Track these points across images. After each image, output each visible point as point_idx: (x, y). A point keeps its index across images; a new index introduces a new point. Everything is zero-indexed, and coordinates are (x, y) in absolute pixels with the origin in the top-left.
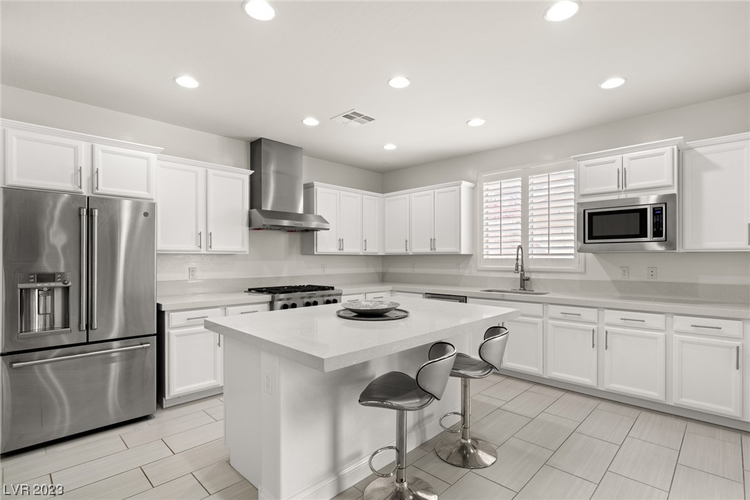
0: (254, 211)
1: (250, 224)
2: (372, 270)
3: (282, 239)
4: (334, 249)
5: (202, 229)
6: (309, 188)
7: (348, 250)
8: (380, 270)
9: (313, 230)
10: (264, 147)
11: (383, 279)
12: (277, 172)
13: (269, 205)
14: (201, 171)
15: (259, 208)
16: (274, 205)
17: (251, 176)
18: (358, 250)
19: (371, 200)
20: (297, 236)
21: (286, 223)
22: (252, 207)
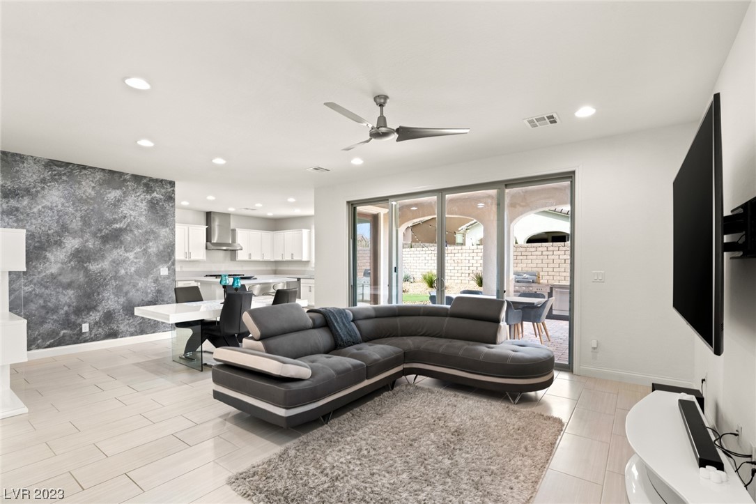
0: (208, 243)
1: (207, 248)
2: (269, 268)
3: (221, 254)
4: (246, 258)
5: (187, 251)
6: (234, 231)
7: (253, 258)
8: (274, 268)
9: (236, 250)
10: (212, 215)
11: (275, 272)
12: (219, 226)
13: (215, 240)
14: (186, 228)
15: (210, 242)
16: (218, 239)
17: (207, 229)
18: (259, 258)
19: (267, 235)
20: (229, 252)
21: (224, 248)
22: (207, 241)
